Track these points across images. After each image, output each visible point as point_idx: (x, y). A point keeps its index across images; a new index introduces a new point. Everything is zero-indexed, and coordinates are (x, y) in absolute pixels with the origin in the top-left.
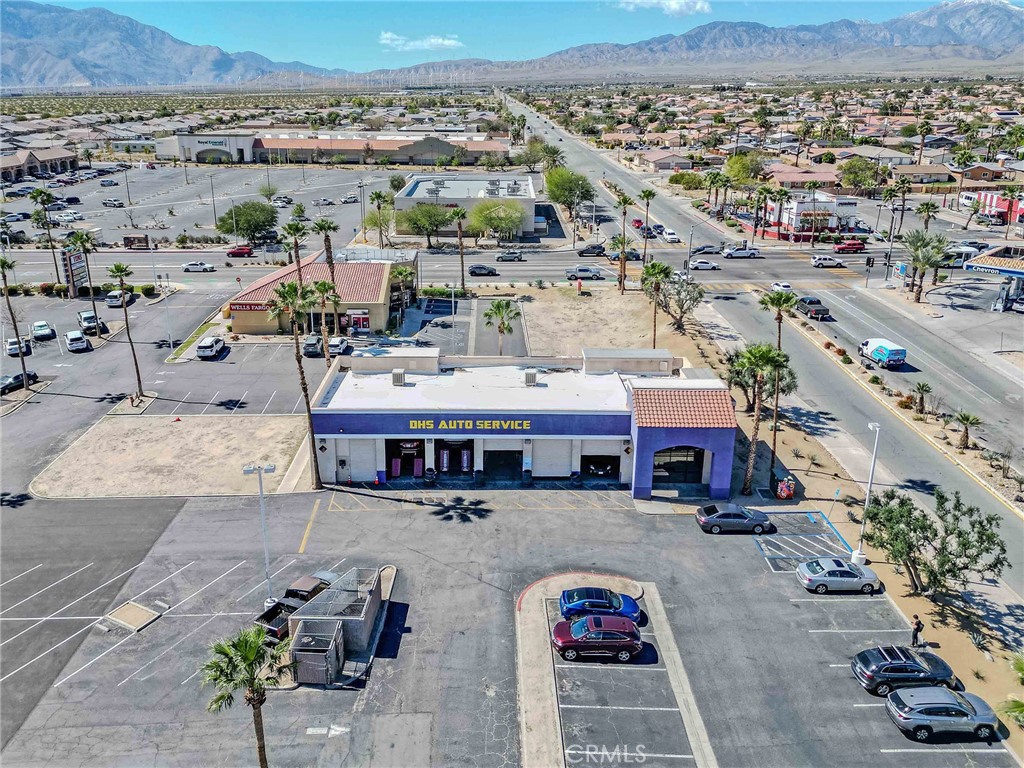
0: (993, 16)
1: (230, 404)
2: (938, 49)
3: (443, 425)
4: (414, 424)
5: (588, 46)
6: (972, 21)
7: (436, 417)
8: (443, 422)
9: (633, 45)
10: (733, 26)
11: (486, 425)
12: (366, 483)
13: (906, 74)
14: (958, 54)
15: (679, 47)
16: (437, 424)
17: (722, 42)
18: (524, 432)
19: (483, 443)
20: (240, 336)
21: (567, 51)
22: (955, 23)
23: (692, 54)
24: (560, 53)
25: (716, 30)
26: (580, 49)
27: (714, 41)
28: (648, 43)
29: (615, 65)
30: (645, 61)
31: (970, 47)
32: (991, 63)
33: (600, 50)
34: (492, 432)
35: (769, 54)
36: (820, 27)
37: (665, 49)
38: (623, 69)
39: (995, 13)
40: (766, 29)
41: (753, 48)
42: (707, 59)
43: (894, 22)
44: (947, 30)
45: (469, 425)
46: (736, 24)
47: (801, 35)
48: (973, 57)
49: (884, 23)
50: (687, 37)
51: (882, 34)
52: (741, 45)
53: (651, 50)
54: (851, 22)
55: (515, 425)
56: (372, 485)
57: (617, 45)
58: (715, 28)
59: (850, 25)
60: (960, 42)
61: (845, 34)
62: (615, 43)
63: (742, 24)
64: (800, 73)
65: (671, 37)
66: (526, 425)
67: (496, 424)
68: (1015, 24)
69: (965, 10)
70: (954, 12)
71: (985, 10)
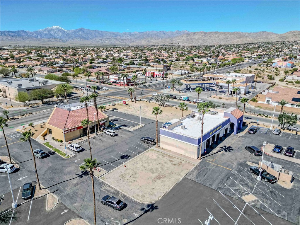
0: (61, 32)
14: (56, 41)
31: (58, 39)
32: (65, 43)
36: (15, 32)
44: (51, 34)
51: (34, 35)
54: (24, 31)
61: (23, 34)
68: (66, 34)
69: (54, 30)
70: (51, 30)
71: (59, 30)
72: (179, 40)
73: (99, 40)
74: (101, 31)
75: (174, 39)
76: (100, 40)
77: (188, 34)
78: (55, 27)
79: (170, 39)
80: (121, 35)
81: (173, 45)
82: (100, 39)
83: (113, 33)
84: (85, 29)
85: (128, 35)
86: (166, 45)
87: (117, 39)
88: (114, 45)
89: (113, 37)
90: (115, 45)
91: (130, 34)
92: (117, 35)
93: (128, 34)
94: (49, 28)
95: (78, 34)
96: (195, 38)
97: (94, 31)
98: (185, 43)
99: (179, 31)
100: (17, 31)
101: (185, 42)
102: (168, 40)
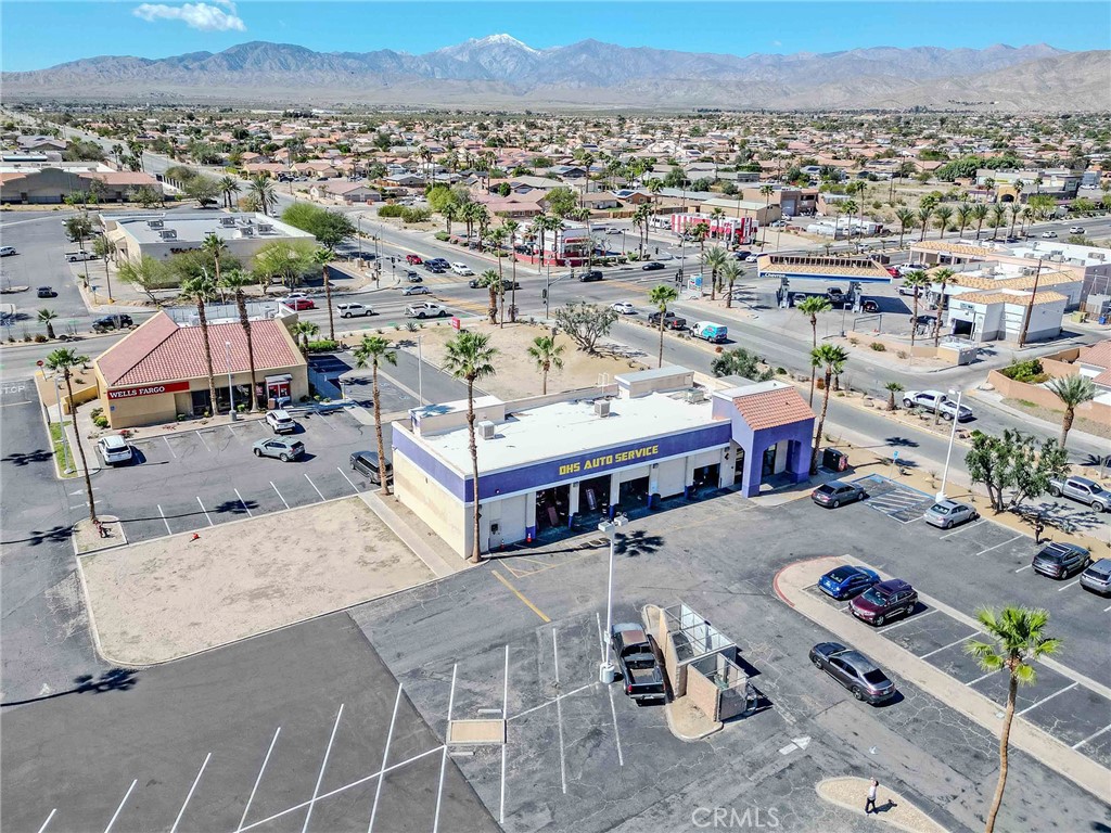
0: (514, 56)
1: (235, 507)
2: (475, 83)
3: (588, 465)
4: (563, 470)
5: (104, 59)
6: (498, 59)
7: (582, 459)
8: (588, 462)
9: (163, 60)
10: (277, 47)
11: (622, 457)
12: (518, 543)
13: (462, 107)
14: (492, 89)
15: (219, 66)
16: (582, 466)
17: (267, 63)
18: (653, 457)
19: (620, 476)
20: (132, 430)
21: (77, 63)
22: (484, 60)
23: (236, 75)
24: (68, 65)
25: (258, 51)
26: (95, 61)
27: (257, 62)
28: (181, 60)
29: (145, 82)
30: (182, 81)
31: (501, 82)
32: (522, 99)
33: (122, 64)
34: (628, 463)
35: (319, 80)
36: (366, 55)
37: (203, 68)
38: (156, 88)
39: (515, 53)
40: (311, 53)
41: (302, 72)
42: (254, 82)
43: (433, 55)
44: (479, 66)
45: (609, 460)
46: (279, 45)
47: (349, 62)
48: (504, 92)
49: (423, 56)
50: (225, 55)
51: (423, 67)
52: (288, 68)
53: (186, 67)
54: (393, 53)
55: (646, 452)
56: (525, 544)
57: (142, 60)
58: (256, 48)
59: (392, 55)
60: (492, 78)
61: (387, 64)
62: (140, 57)
63: (285, 46)
64: (357, 102)
65: (206, 55)
66: (655, 448)
67: (631, 454)
68: (531, 65)
69: (490, 47)
70: (482, 49)
71: (507, 49)
72: (999, 86)
73: (649, 85)
74: (662, 52)
75: (979, 83)
76: (650, 88)
77: (1051, 62)
78: (495, 38)
79: (956, 83)
80: (739, 66)
81: (967, 108)
82: (654, 81)
83: (707, 59)
84: (601, 44)
85: (769, 65)
86: (930, 108)
87: (719, 85)
88: (700, 107)
89: (704, 73)
90: (705, 107)
91: (779, 63)
92: (721, 68)
93: (769, 61)
94: (474, 42)
95: (573, 62)
96: (1082, 81)
97: (633, 50)
98: (1027, 103)
99: (1006, 47)
100: (369, 54)
101: (1030, 97)
102: (946, 86)
